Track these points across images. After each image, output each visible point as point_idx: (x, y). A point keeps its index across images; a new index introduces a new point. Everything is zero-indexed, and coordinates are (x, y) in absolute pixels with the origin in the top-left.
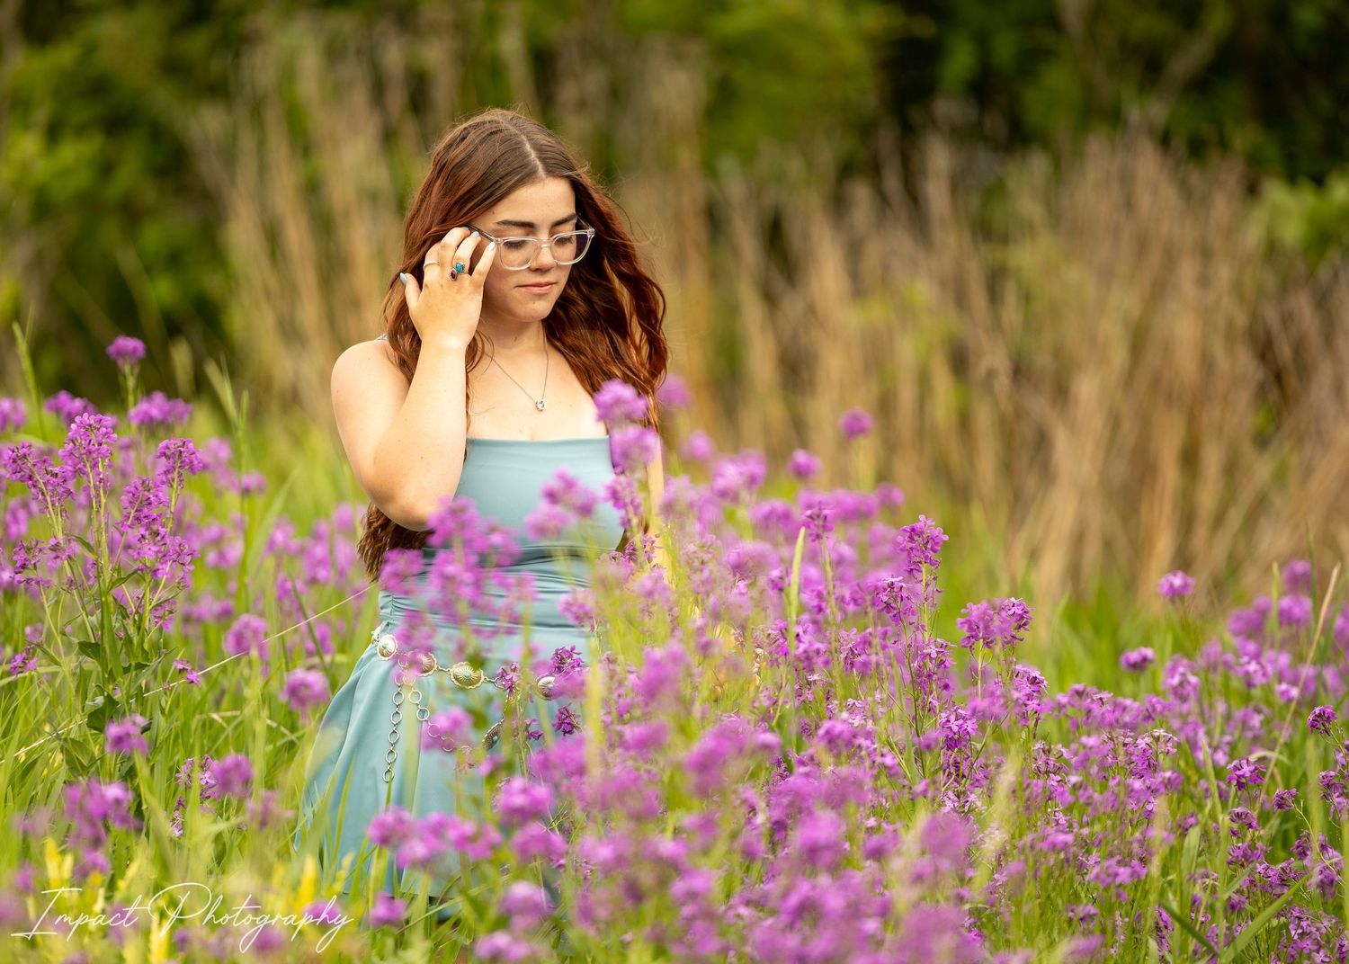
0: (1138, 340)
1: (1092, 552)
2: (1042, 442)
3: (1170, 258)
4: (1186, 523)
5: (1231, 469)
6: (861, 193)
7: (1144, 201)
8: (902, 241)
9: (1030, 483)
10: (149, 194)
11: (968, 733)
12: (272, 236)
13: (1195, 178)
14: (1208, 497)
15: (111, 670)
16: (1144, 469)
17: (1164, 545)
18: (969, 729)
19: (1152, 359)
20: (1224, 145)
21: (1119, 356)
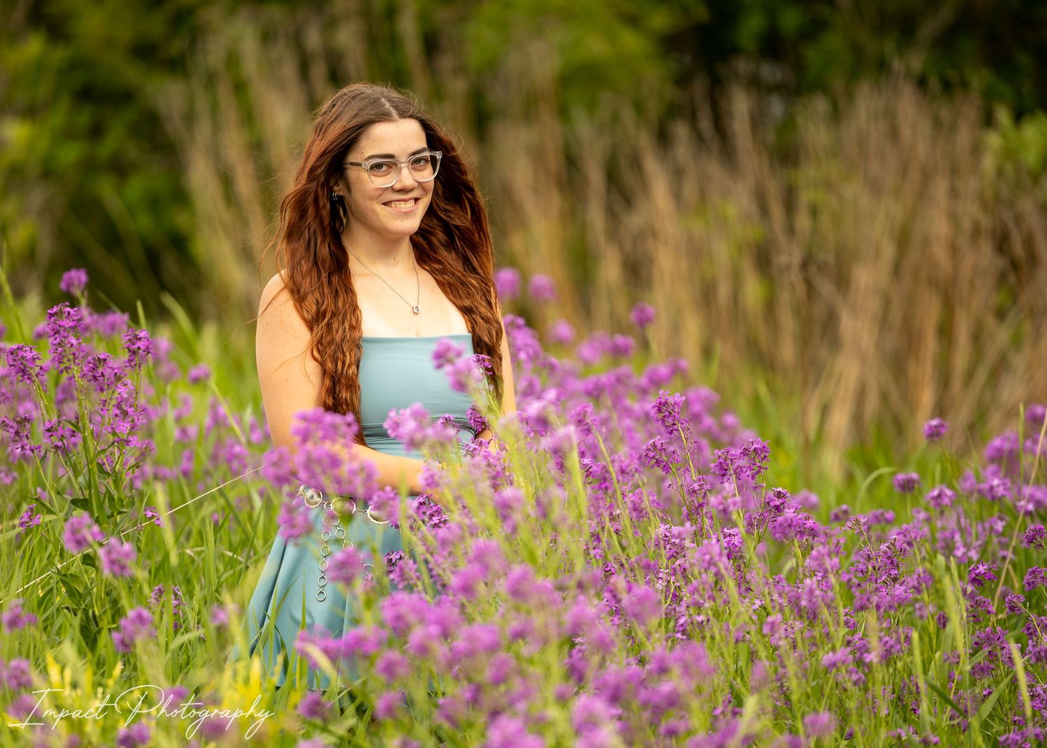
0: (903, 240)
1: (872, 404)
2: (831, 320)
3: (927, 177)
4: (944, 379)
5: (977, 338)
6: (681, 131)
7: (906, 131)
8: (714, 168)
9: (823, 353)
10: (133, 152)
11: (736, 546)
12: (226, 180)
13: (945, 113)
14: (961, 359)
15: (98, 517)
16: (910, 338)
17: (927, 397)
18: (736, 543)
19: (913, 255)
20: (964, 84)
21: (889, 251)
